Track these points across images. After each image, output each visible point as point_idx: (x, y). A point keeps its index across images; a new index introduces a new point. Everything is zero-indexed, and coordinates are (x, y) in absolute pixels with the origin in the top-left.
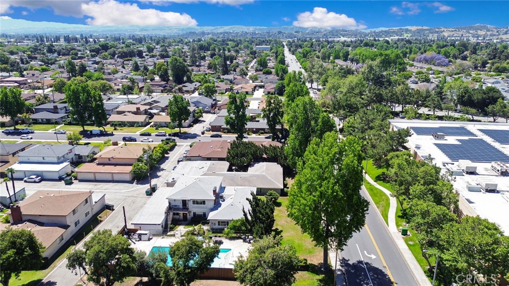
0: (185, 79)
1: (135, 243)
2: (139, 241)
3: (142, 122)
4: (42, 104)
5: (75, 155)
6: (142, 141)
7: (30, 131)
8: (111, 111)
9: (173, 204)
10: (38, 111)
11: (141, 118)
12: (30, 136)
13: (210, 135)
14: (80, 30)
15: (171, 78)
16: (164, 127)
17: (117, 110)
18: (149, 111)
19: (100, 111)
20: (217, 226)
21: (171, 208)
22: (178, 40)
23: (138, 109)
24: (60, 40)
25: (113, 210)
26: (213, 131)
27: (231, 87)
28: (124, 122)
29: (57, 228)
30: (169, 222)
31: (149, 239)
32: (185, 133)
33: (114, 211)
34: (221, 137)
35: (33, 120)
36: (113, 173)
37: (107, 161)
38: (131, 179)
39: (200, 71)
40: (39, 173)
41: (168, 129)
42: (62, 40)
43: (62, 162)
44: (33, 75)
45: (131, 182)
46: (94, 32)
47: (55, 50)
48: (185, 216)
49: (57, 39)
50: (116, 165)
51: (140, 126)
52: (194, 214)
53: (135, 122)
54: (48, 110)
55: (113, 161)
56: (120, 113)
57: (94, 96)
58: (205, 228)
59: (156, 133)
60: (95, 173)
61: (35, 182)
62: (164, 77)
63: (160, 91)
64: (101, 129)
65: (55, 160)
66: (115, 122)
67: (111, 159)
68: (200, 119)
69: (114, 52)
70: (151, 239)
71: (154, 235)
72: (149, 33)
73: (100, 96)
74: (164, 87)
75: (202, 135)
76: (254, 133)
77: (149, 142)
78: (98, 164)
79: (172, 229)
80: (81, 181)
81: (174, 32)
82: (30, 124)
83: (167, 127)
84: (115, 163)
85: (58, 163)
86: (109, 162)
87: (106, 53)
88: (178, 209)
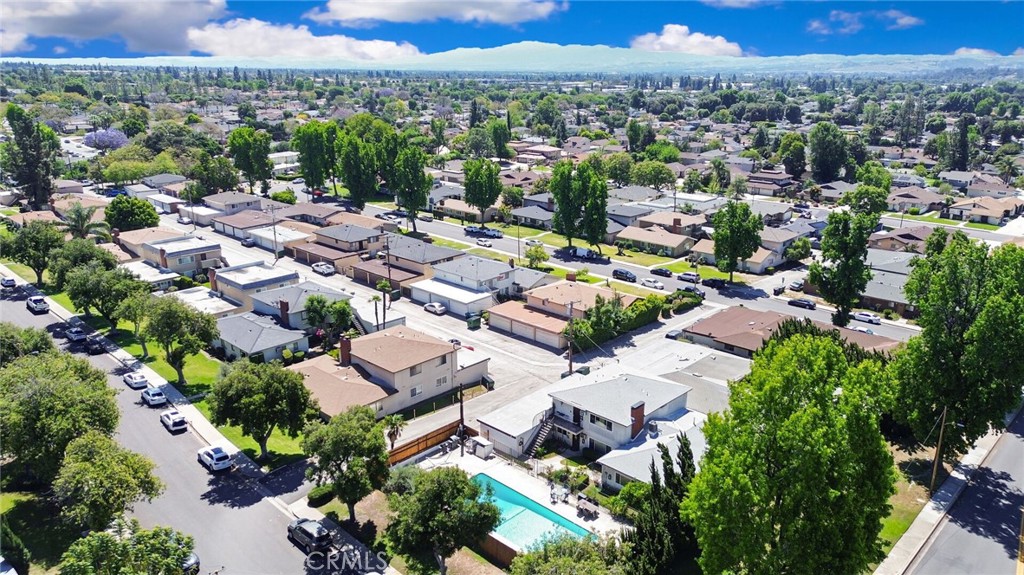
0: (843, 172)
1: (462, 455)
2: (471, 453)
3: (673, 249)
4: (540, 193)
5: (514, 283)
6: (643, 284)
7: (497, 234)
8: (630, 220)
9: (559, 409)
10: (528, 203)
11: (674, 241)
12: (490, 242)
13: (789, 300)
14: (723, 66)
15: (808, 168)
16: (712, 265)
17: (643, 219)
18: (703, 228)
19: (595, 217)
20: (613, 483)
21: (553, 415)
22: (912, 86)
23: (677, 222)
24: (671, 86)
25: (491, 389)
26: (805, 293)
27: (948, 200)
28: (643, 243)
29: (380, 388)
30: (540, 441)
31: (487, 458)
32: (742, 285)
33: (490, 392)
34: (812, 307)
35: (515, 217)
36: (536, 328)
37: (540, 305)
38: (561, 347)
39: (902, 157)
40: (446, 301)
41: (717, 270)
42: (676, 85)
43: (482, 292)
44: (574, 144)
45: (558, 352)
46: (747, 70)
47: (644, 102)
48: (576, 440)
49: (669, 83)
50: (549, 314)
51: (667, 256)
52: (592, 442)
53: (661, 247)
54: (540, 205)
55: (548, 308)
56: (646, 225)
57: (594, 189)
58: (594, 477)
59: (681, 274)
60: (512, 320)
61: (435, 313)
62: (795, 166)
63: (771, 193)
64: (594, 248)
65: (475, 285)
66: (628, 240)
67: (546, 303)
68: (801, 261)
69: (743, 108)
70: (492, 458)
71: (499, 452)
72: (860, 72)
73: (604, 189)
74: (782, 186)
75: (773, 297)
76: (904, 317)
77: (656, 287)
78: (526, 307)
79: (539, 456)
80: (492, 328)
81: (920, 69)
82: (508, 224)
83: (716, 266)
84: (551, 311)
85: (477, 291)
86: (542, 307)
87: (727, 112)
88: (565, 423)
